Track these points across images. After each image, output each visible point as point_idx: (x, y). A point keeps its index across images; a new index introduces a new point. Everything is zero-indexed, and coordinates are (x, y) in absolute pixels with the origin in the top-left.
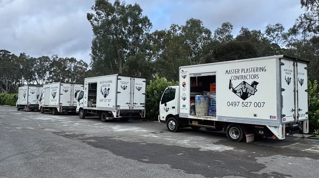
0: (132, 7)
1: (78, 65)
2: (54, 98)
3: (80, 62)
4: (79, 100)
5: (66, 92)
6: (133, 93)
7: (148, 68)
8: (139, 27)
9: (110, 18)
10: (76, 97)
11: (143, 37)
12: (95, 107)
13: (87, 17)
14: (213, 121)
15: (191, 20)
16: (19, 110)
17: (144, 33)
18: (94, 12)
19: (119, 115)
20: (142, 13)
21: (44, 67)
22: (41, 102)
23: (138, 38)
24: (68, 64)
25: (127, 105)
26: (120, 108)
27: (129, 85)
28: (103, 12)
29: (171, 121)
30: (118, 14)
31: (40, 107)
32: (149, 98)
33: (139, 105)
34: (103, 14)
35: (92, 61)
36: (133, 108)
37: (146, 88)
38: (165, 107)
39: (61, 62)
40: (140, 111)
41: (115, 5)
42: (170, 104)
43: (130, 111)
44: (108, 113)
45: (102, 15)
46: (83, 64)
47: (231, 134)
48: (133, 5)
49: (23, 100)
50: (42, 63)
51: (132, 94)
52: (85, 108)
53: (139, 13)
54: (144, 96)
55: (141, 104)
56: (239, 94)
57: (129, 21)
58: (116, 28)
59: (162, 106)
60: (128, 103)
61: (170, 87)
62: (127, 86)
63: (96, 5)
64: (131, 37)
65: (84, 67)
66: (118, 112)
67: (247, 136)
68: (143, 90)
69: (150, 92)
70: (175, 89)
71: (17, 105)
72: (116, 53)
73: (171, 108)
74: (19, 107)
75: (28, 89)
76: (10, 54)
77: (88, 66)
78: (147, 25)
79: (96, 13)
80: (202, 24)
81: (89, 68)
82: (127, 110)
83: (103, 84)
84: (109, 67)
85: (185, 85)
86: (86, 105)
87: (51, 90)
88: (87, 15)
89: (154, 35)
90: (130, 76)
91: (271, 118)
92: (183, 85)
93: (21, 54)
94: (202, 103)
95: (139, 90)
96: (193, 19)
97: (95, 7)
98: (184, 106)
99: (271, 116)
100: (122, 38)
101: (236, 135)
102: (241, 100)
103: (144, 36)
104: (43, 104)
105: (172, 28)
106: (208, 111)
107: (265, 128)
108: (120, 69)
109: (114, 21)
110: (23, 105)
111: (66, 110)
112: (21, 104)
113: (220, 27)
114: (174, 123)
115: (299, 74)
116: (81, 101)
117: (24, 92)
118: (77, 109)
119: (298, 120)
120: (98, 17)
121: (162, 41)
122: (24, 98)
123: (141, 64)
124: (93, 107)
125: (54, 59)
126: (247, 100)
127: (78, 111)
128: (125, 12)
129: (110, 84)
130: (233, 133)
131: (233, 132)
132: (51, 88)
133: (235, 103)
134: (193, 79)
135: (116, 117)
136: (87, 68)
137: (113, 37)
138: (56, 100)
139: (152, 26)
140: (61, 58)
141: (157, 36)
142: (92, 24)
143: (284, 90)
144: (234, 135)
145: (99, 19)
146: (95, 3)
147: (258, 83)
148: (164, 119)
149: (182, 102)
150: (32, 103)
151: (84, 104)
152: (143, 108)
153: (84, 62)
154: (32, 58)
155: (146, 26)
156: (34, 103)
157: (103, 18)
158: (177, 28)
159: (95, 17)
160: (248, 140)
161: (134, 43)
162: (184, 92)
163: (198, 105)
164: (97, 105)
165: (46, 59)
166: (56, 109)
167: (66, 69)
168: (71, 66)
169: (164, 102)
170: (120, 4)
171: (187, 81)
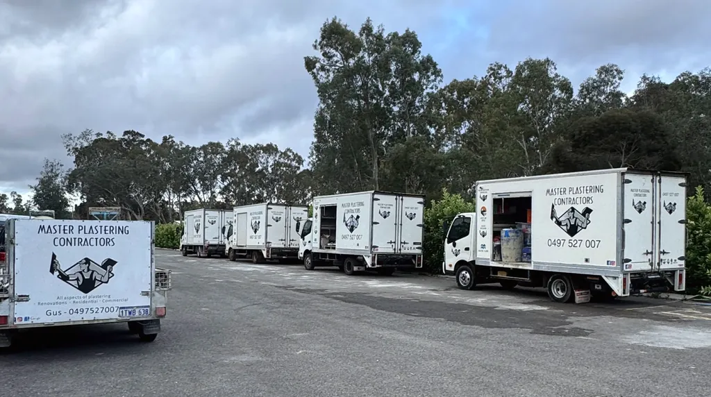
0: (399, 38)
1: (282, 160)
2: (255, 232)
3: (285, 153)
4: (303, 236)
5: (277, 221)
6: (401, 225)
7: (433, 169)
8: (414, 80)
9: (352, 62)
10: (298, 231)
11: (421, 101)
12: (334, 248)
13: (304, 65)
14: (527, 270)
15: (526, 63)
16: (185, 255)
17: (425, 93)
18: (318, 54)
19: (376, 262)
20: (420, 49)
21: (213, 165)
22: (230, 240)
23: (411, 104)
24: (260, 159)
25: (390, 245)
26: (377, 250)
27: (392, 210)
28: (337, 51)
29: (464, 272)
30: (369, 53)
31: (227, 248)
32: (430, 232)
33: (411, 245)
34: (338, 56)
35: (312, 152)
36: (400, 250)
37: (425, 215)
38: (454, 249)
39: (247, 153)
40: (414, 256)
41: (361, 35)
42: (462, 243)
43: (395, 257)
44: (356, 260)
45: (335, 59)
46: (292, 157)
47: (554, 291)
48: (400, 35)
49: (195, 236)
50: (209, 157)
51: (398, 225)
52: (314, 251)
53: (415, 51)
54: (421, 229)
55: (415, 243)
56: (565, 228)
57: (393, 67)
58: (365, 84)
59: (448, 247)
60: (391, 242)
61: (461, 214)
62: (389, 212)
63: (323, 38)
64: (397, 102)
65: (294, 163)
66: (375, 257)
67: (576, 292)
68: (419, 219)
69: (432, 222)
70: (470, 218)
71: (181, 246)
72: (367, 136)
73: (462, 250)
74: (186, 248)
75: (204, 215)
76: (142, 138)
77: (303, 161)
78: (432, 74)
79: (323, 55)
80: (555, 69)
81: (306, 166)
82: (391, 255)
83: (347, 208)
84: (352, 167)
85: (484, 211)
86: (318, 245)
87: (250, 218)
88: (304, 62)
89: (449, 91)
90: (396, 195)
91: (608, 264)
92: (482, 212)
93: (165, 139)
94: (512, 241)
95: (411, 219)
96: (531, 60)
97: (320, 42)
98: (483, 246)
99: (608, 262)
100: (378, 105)
101: (562, 292)
102: (568, 237)
103: (424, 99)
104: (233, 243)
105: (491, 72)
106: (522, 255)
107: (601, 280)
108: (374, 172)
109: (361, 68)
110: (195, 246)
111: (278, 254)
112: (191, 243)
113: (594, 75)
114: (468, 275)
115: (665, 194)
116: (307, 238)
117: (197, 221)
118: (300, 252)
119: (659, 269)
120: (327, 62)
121: (467, 103)
122: (197, 232)
123: (418, 162)
124: (329, 248)
125: (232, 149)
126: (576, 237)
127: (302, 256)
128: (384, 49)
129: (361, 207)
130: (558, 290)
131: (559, 287)
132: (249, 214)
133: (559, 242)
134: (497, 202)
135: (370, 266)
136: (301, 166)
137: (359, 103)
138: (260, 237)
139: (442, 76)
140: (247, 145)
141: (456, 93)
142: (315, 77)
143: (628, 221)
144: (560, 292)
145: (330, 66)
146: (321, 32)
147: (591, 211)
148: (452, 269)
149: (480, 240)
150: (211, 243)
151: (313, 242)
152: (419, 251)
153: (293, 153)
154: (188, 147)
155: (428, 77)
156: (216, 242)
157: (338, 64)
158: (503, 72)
159: (322, 62)
160: (578, 299)
161: (402, 116)
162: (483, 223)
163: (505, 244)
164: (337, 245)
165: (215, 148)
166: (259, 252)
167: (257, 169)
168: (266, 162)
169: (452, 240)
170: (374, 32)
171: (489, 205)
